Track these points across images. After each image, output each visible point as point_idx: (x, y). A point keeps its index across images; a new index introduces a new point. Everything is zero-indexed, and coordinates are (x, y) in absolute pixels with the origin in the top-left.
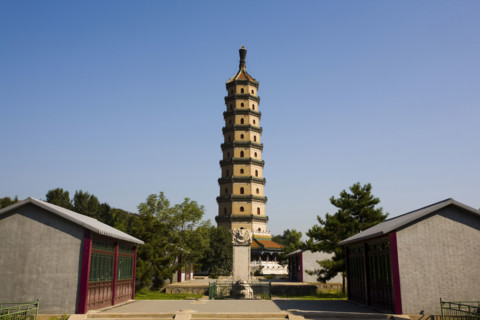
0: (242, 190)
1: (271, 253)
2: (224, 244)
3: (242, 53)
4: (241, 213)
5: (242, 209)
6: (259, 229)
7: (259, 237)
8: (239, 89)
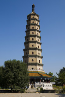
0: (33, 53)
1: (46, 79)
2: (20, 70)
3: (33, 6)
4: (32, 62)
5: (33, 60)
6: (40, 69)
7: (40, 72)
8: (32, 17)
